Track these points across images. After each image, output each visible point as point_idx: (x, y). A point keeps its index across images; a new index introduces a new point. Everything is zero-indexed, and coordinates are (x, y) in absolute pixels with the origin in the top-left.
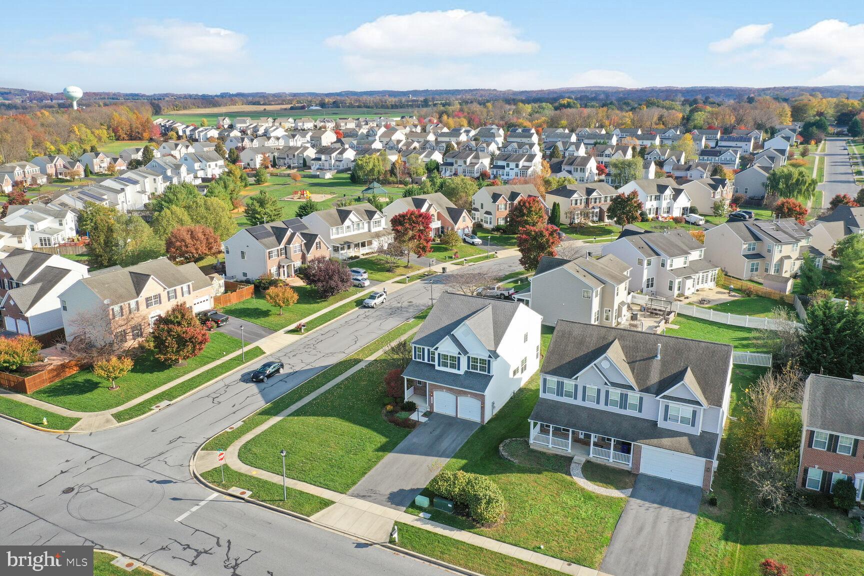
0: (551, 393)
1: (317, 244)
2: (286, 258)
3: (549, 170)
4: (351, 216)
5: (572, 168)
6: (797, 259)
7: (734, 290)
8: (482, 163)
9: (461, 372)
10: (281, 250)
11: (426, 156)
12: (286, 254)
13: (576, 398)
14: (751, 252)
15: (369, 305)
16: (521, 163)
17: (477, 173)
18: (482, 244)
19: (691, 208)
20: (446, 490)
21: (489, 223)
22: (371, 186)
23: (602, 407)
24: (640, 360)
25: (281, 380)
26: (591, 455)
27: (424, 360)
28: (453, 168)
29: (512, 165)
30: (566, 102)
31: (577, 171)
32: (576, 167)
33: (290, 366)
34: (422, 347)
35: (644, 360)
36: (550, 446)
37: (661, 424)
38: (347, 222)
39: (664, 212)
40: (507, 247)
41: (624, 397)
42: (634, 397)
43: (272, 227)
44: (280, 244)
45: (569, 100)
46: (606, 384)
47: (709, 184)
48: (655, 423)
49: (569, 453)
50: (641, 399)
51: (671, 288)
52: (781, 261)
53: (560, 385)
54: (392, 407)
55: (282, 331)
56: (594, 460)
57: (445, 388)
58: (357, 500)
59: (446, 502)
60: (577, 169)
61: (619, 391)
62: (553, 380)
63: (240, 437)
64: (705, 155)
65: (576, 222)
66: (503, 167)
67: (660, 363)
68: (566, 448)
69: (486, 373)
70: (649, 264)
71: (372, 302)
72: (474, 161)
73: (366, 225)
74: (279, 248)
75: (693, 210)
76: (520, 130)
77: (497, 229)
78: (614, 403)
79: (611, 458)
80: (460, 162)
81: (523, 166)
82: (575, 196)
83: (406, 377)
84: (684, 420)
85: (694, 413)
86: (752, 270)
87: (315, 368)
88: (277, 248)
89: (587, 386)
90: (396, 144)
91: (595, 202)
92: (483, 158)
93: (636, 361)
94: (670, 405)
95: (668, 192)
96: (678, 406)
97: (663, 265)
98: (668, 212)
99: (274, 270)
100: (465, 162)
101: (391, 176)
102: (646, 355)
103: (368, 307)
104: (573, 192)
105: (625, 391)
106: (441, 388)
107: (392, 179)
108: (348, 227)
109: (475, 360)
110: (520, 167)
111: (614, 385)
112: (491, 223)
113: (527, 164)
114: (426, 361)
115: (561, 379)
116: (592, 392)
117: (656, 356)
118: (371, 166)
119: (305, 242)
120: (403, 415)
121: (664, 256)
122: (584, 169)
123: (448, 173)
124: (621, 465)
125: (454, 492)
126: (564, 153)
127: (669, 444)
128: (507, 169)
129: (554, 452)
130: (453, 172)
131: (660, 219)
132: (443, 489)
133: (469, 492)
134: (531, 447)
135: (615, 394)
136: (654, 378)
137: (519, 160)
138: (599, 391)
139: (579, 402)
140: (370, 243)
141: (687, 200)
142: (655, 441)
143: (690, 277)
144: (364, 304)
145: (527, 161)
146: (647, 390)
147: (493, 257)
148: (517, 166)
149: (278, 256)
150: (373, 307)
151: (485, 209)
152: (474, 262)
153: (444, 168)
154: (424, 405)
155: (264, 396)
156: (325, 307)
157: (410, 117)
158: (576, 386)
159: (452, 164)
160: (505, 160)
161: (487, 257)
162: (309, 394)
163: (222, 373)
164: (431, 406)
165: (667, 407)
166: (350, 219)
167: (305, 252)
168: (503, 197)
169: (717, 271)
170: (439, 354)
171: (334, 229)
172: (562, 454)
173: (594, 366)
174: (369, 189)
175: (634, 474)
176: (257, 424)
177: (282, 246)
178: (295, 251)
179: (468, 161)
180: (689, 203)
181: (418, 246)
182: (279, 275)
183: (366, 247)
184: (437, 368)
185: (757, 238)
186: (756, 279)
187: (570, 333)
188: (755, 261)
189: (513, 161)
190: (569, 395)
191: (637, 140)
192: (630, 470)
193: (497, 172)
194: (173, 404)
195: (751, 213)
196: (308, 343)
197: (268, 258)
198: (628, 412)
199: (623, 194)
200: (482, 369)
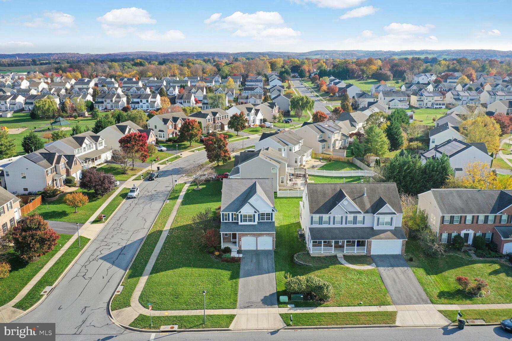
0: (316, 224)
1: (75, 162)
2: (56, 174)
3: (170, 103)
4: (86, 141)
5: (182, 101)
6: (340, 140)
7: (323, 159)
8: (122, 100)
9: (256, 223)
10: (53, 169)
11: (83, 98)
12: (56, 171)
13: (329, 224)
14: (321, 139)
15: (133, 196)
16: (150, 99)
17: (121, 107)
18: (167, 150)
19: (264, 119)
20: (298, 288)
21: (163, 137)
22: (58, 120)
23: (344, 225)
24: (357, 198)
25: (120, 254)
26: (345, 252)
27: (229, 220)
28: (104, 105)
29: (144, 101)
30: (139, 61)
31: (185, 102)
32: (184, 100)
33: (117, 244)
34: (227, 213)
35: (359, 197)
36: (322, 252)
37: (376, 228)
38: (84, 145)
39: (252, 123)
40: (182, 150)
41: (355, 218)
42: (360, 217)
43: (41, 154)
44: (52, 164)
45: (140, 60)
46: (346, 213)
47: (269, 106)
48: (372, 228)
49: (333, 254)
50: (364, 217)
51: (296, 162)
52: (335, 142)
53: (321, 219)
54: (218, 253)
55: (87, 223)
56: (347, 254)
57: (249, 234)
58: (246, 310)
59: (299, 295)
60: (185, 101)
61: (352, 215)
62: (316, 217)
63: (131, 295)
64: (247, 90)
65: (211, 132)
66: (138, 103)
67: (367, 197)
68: (332, 251)
69: (270, 221)
70: (284, 150)
71: (134, 194)
72: (117, 100)
73: (94, 146)
74: (52, 167)
75: (264, 120)
76: (126, 79)
77: (169, 140)
78: (350, 222)
79: (356, 251)
80: (108, 101)
81: (151, 101)
82: (208, 117)
83: (222, 233)
84: (387, 223)
85: (392, 219)
86: (323, 149)
87: (135, 242)
88: (50, 168)
89: (336, 216)
90: (48, 90)
91: (218, 120)
92: (123, 98)
93: (356, 199)
94: (380, 217)
95: (253, 111)
96: (384, 217)
97: (290, 150)
98: (254, 122)
99: (50, 182)
100: (112, 101)
101: (63, 112)
102: (359, 195)
103: (132, 198)
104: (207, 115)
105: (355, 215)
106: (247, 235)
107: (64, 114)
108: (85, 148)
109: (263, 214)
110: (149, 102)
111: (351, 212)
112: (164, 137)
113: (153, 100)
114: (231, 221)
115: (321, 215)
116: (338, 219)
117: (364, 194)
118: (47, 106)
119: (67, 161)
120: (227, 255)
121: (291, 145)
122: (189, 101)
123: (100, 108)
124: (361, 253)
125: (303, 288)
126: (167, 92)
127: (384, 236)
128: (141, 104)
129: (325, 255)
130: (104, 108)
131: (252, 126)
132: (296, 288)
133: (312, 286)
134: (312, 255)
135: (350, 217)
136: (368, 206)
137: (148, 98)
138: (342, 217)
139: (332, 226)
140: (100, 157)
141: (261, 115)
142: (378, 236)
143: (304, 155)
144: (129, 196)
145: (152, 98)
146: (367, 212)
147: (179, 157)
148: (147, 101)
149: (52, 173)
150: (135, 198)
151: (158, 129)
152: (171, 161)
153: (97, 105)
154: (235, 247)
155: (118, 266)
156: (103, 202)
157: (34, 72)
158: (330, 217)
159: (102, 102)
160: (139, 98)
161: (176, 158)
162: (150, 258)
163: (73, 259)
164: (240, 247)
165: (378, 219)
166: (85, 143)
167: (68, 168)
168: (170, 121)
169: (311, 151)
170: (241, 215)
171: (76, 150)
172: (329, 255)
173: (341, 205)
174: (56, 122)
175: (369, 256)
176: (135, 285)
177: (53, 166)
178: (62, 168)
179: (114, 99)
180: (263, 116)
181: (142, 155)
182: (53, 186)
183: (98, 160)
184: (240, 223)
185: (323, 132)
186: (325, 152)
187: (316, 190)
188: (324, 143)
189: (144, 98)
190: (325, 223)
191: (205, 83)
192: (365, 254)
193: (134, 106)
194: (55, 288)
195: (291, 120)
196: (114, 227)
197: (46, 175)
198: (358, 225)
199: (237, 114)
200: (268, 219)
